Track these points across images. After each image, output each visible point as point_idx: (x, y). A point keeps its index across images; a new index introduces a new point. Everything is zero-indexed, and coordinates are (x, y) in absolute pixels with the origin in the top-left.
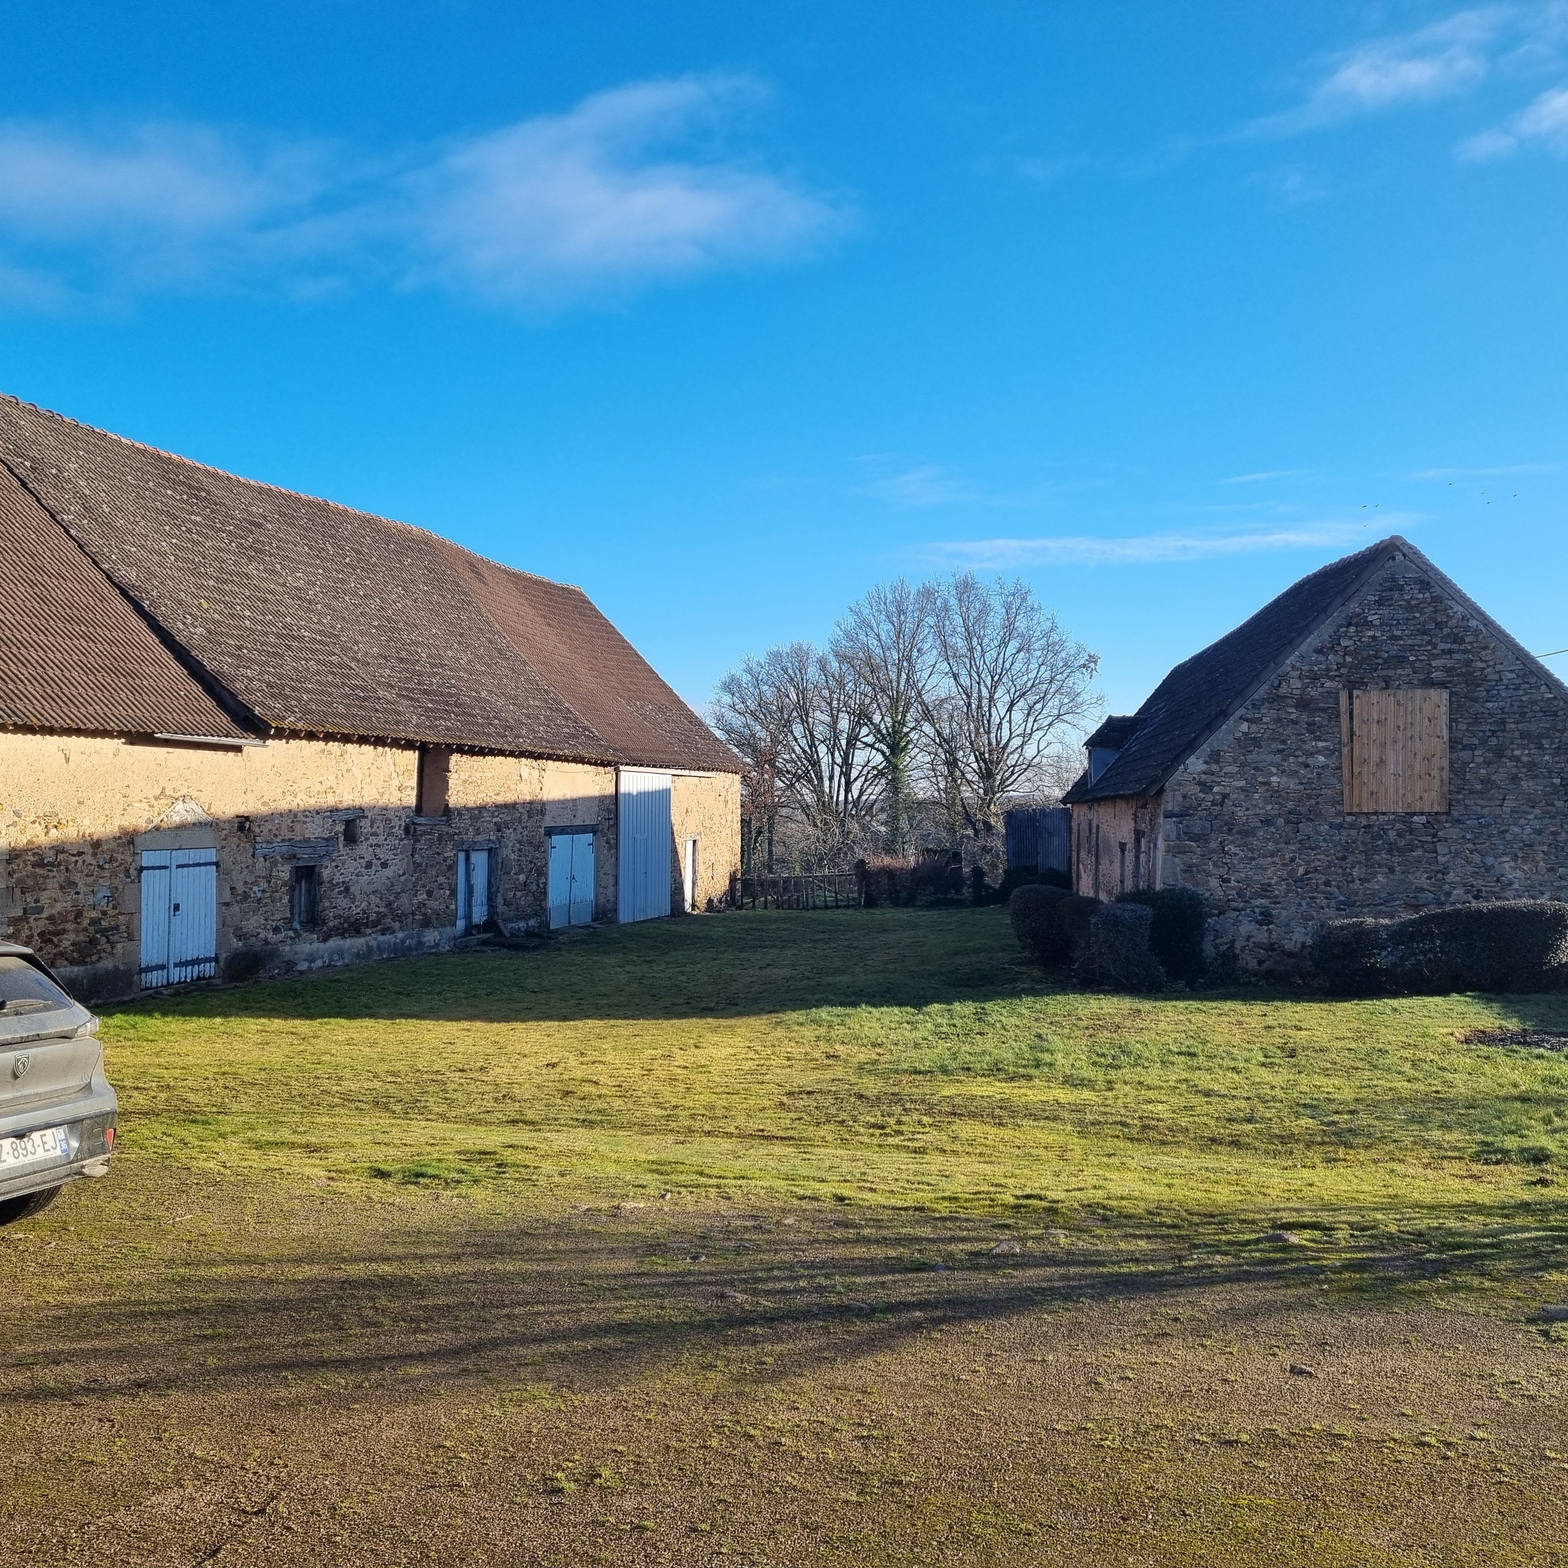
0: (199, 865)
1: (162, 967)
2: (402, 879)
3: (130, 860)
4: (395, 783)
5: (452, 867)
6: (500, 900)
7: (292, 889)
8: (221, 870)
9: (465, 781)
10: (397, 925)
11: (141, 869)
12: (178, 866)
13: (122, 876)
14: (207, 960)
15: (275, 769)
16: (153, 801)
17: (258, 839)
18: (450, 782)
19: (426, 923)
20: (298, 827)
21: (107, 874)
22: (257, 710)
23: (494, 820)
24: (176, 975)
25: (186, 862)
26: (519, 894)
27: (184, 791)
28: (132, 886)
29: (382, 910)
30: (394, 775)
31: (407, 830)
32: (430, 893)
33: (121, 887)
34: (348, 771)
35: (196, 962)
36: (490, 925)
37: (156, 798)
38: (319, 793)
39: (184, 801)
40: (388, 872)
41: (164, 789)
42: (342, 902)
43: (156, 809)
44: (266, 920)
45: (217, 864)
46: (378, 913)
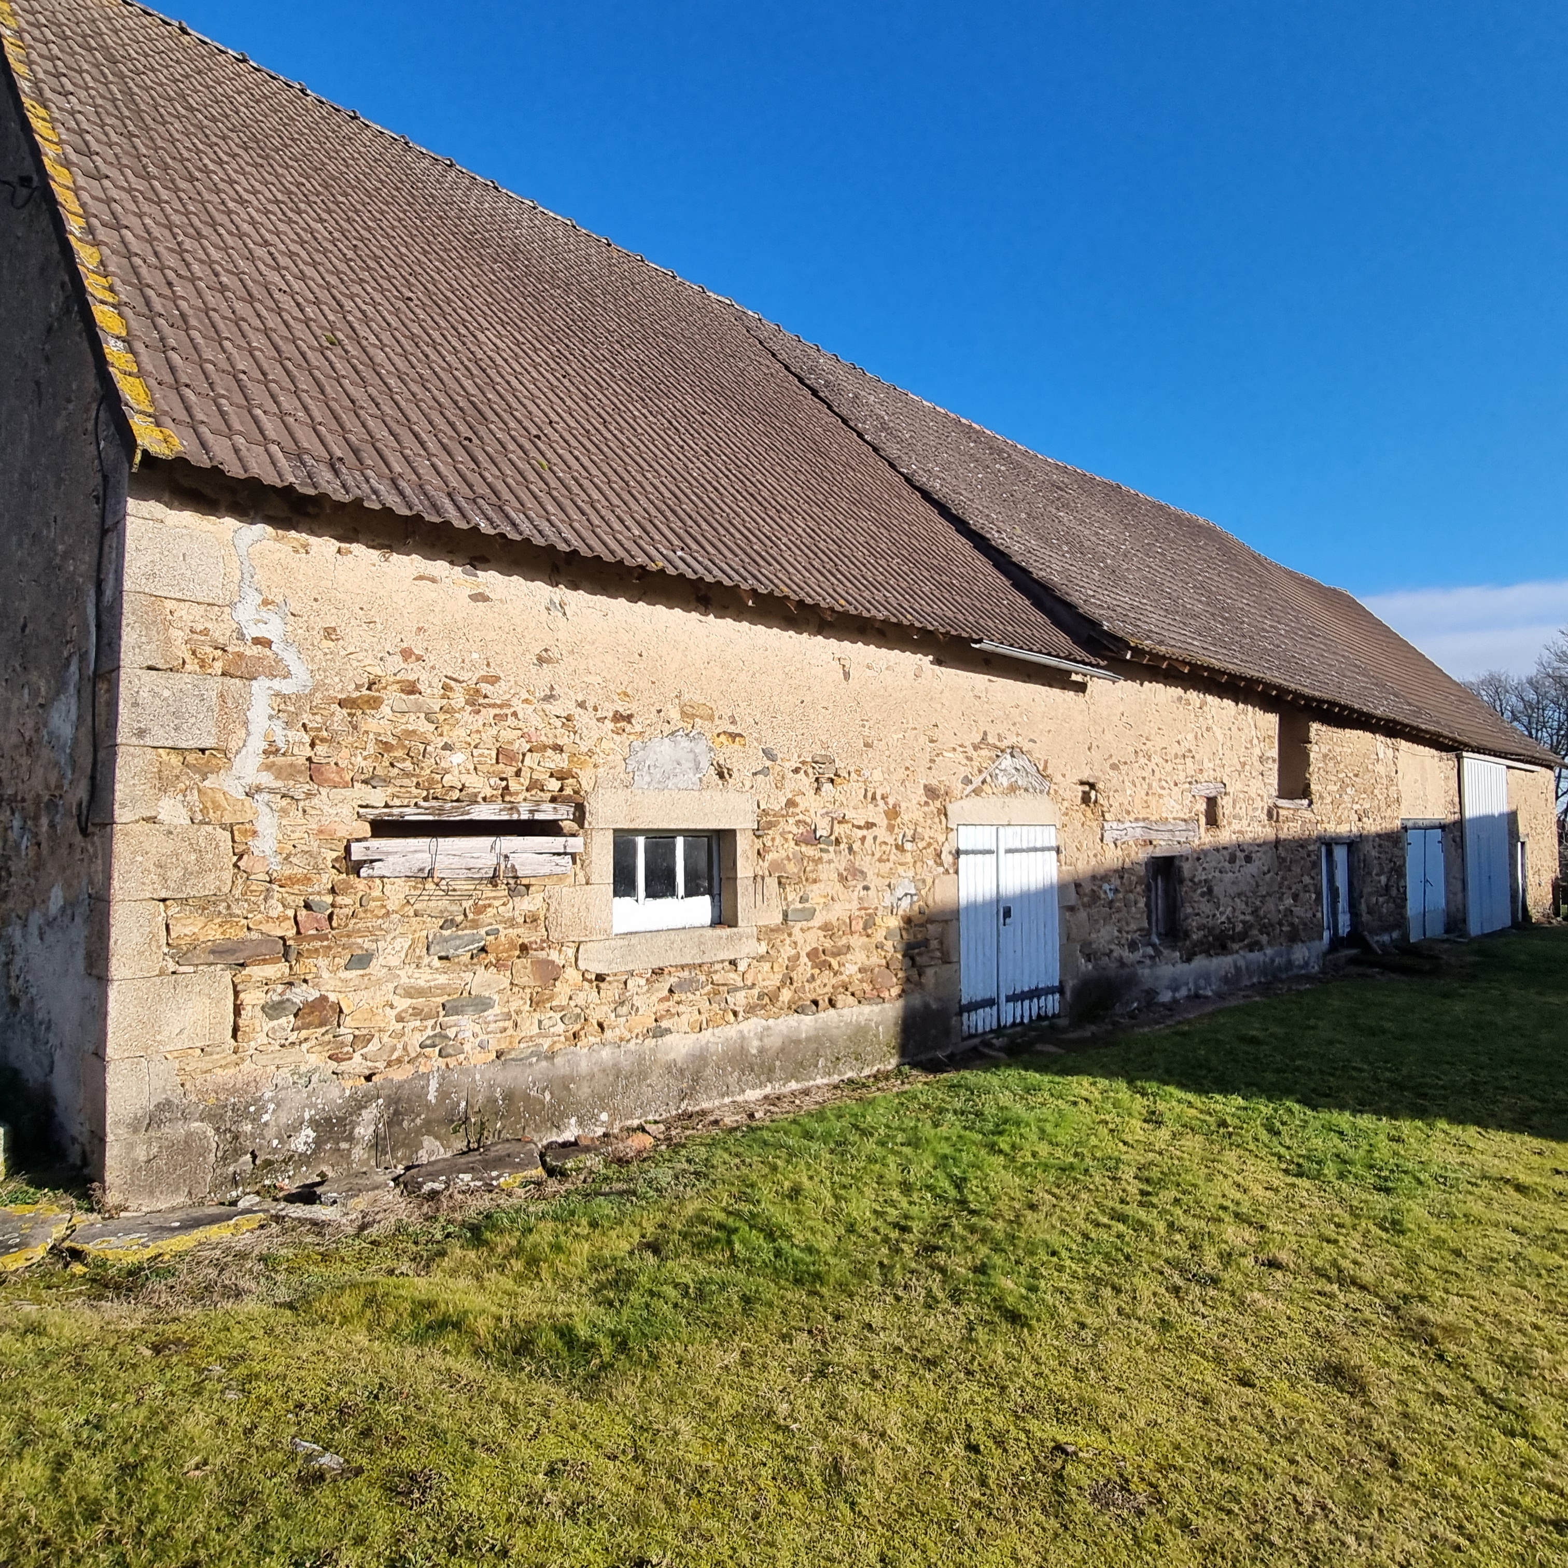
0: (1035, 850)
1: (990, 1003)
2: (1268, 876)
3: (941, 838)
4: (1257, 752)
5: (1316, 865)
6: (1363, 907)
7: (1148, 889)
8: (1062, 856)
9: (1325, 756)
10: (1264, 939)
11: (958, 853)
12: (1009, 851)
13: (931, 863)
14: (1049, 991)
15: (1124, 719)
16: (971, 752)
17: (1107, 815)
18: (1312, 755)
19: (1294, 937)
20: (1153, 801)
21: (908, 858)
22: (1106, 626)
23: (1356, 807)
24: (1010, 1013)
25: (1018, 846)
26: (1381, 899)
27: (1011, 740)
28: (947, 877)
29: (1248, 918)
30: (1255, 741)
31: (1270, 815)
32: (1295, 897)
33: (929, 881)
34: (1208, 729)
35: (1035, 994)
36: (1356, 937)
37: (976, 747)
38: (1176, 756)
39: (1013, 756)
40: (1252, 868)
41: (985, 733)
42: (1205, 907)
43: (975, 764)
44: (1120, 931)
45: (1058, 851)
46: (1244, 922)
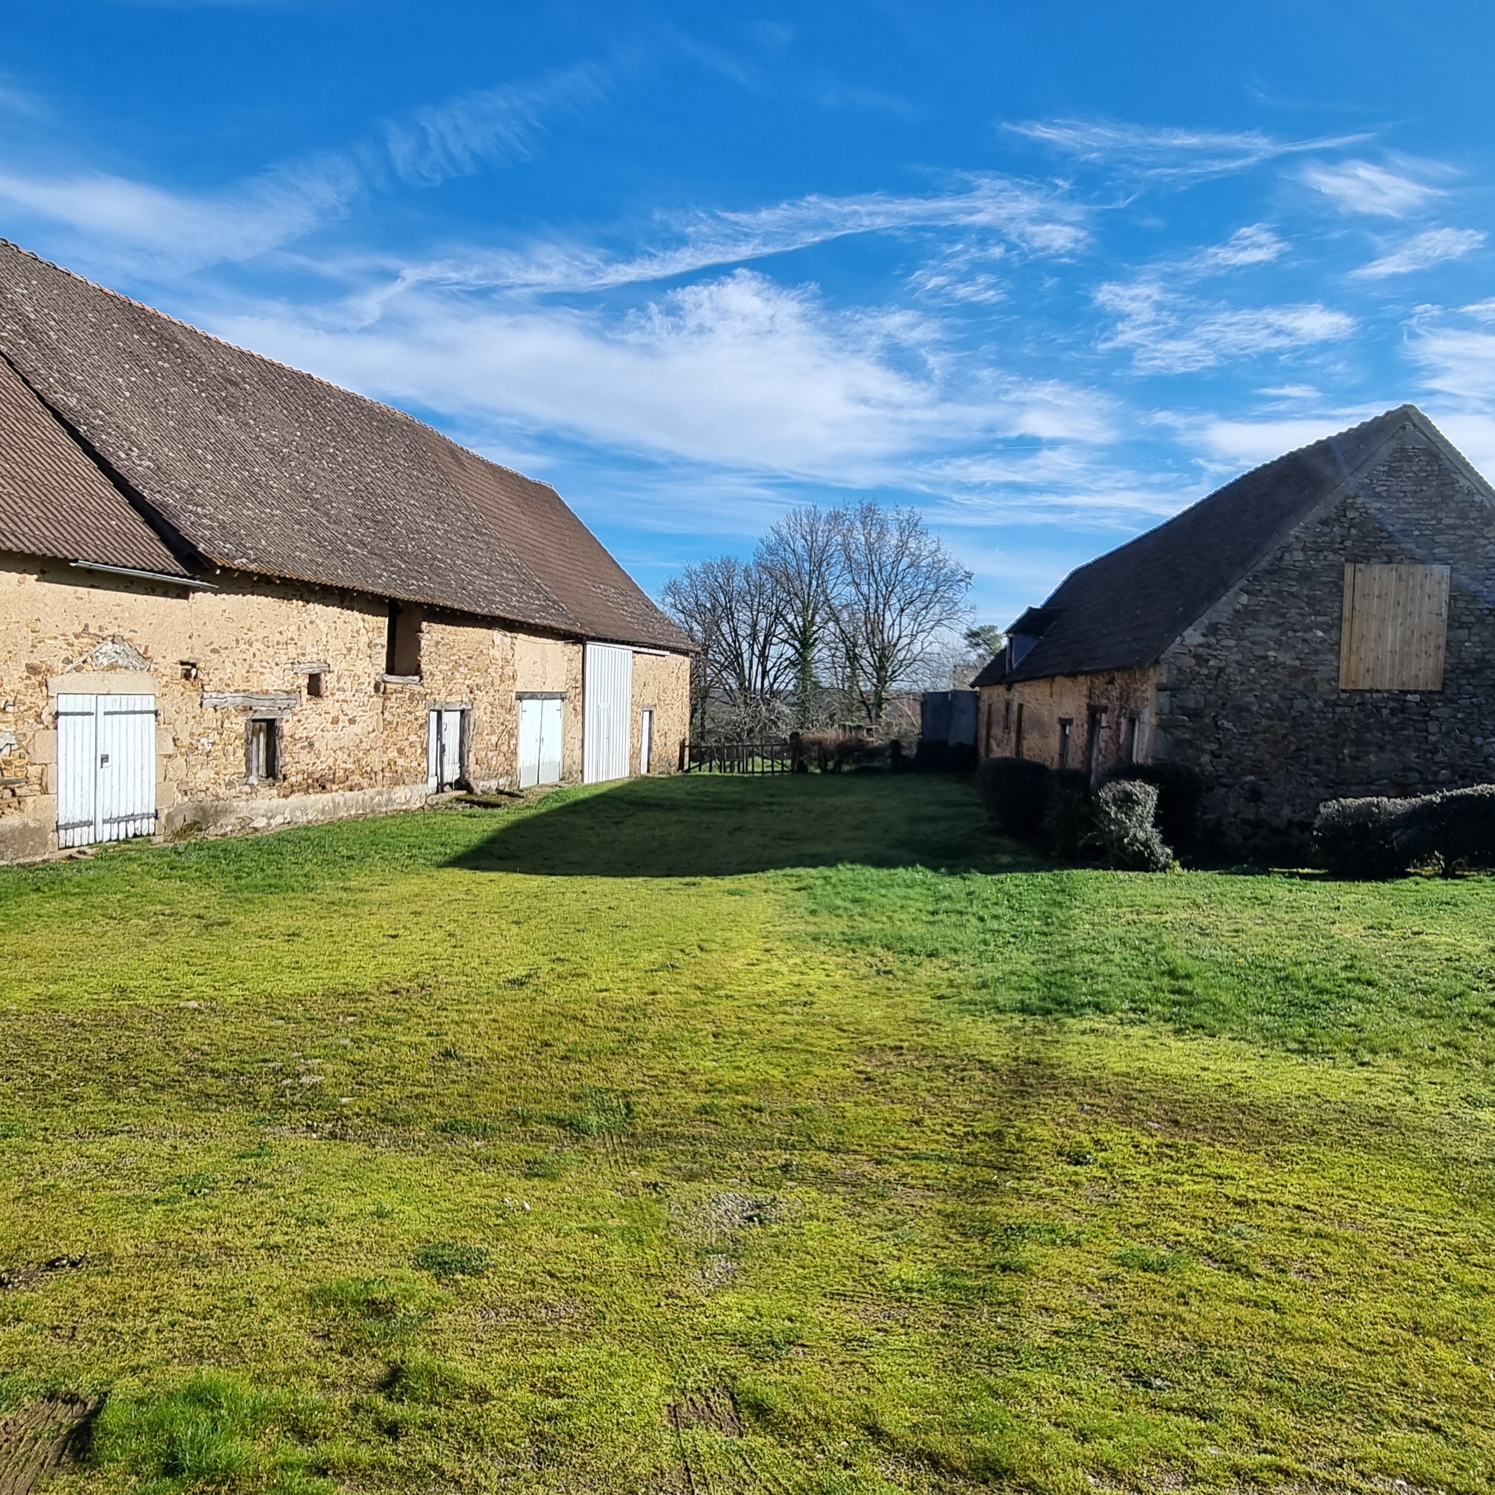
0: (134, 712)
1: (88, 824)
2: (372, 736)
3: (42, 704)
4: (364, 639)
5: (425, 725)
6: (472, 759)
7: (249, 742)
8: (161, 718)
9: (437, 643)
10: (365, 782)
11: (58, 714)
12: (106, 713)
13: (32, 721)
14: (143, 816)
15: (226, 615)
16: (72, 639)
17: (206, 688)
18: (423, 642)
19: (397, 781)
20: (254, 678)
21: (11, 718)
22: (201, 547)
23: (467, 682)
24: (106, 833)
25: (117, 709)
26: (490, 754)
27: (113, 630)
28: (46, 732)
29: (348, 766)
30: (363, 631)
31: (377, 688)
32: (401, 751)
33: (30, 734)
34: (311, 623)
35: (128, 818)
36: (461, 784)
37: (77, 636)
38: (278, 643)
39: (113, 642)
40: (356, 729)
41: (87, 626)
42: (305, 757)
43: (77, 649)
44: (217, 773)
45: (156, 713)
46: (346, 770)
